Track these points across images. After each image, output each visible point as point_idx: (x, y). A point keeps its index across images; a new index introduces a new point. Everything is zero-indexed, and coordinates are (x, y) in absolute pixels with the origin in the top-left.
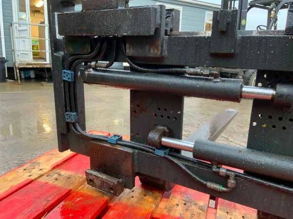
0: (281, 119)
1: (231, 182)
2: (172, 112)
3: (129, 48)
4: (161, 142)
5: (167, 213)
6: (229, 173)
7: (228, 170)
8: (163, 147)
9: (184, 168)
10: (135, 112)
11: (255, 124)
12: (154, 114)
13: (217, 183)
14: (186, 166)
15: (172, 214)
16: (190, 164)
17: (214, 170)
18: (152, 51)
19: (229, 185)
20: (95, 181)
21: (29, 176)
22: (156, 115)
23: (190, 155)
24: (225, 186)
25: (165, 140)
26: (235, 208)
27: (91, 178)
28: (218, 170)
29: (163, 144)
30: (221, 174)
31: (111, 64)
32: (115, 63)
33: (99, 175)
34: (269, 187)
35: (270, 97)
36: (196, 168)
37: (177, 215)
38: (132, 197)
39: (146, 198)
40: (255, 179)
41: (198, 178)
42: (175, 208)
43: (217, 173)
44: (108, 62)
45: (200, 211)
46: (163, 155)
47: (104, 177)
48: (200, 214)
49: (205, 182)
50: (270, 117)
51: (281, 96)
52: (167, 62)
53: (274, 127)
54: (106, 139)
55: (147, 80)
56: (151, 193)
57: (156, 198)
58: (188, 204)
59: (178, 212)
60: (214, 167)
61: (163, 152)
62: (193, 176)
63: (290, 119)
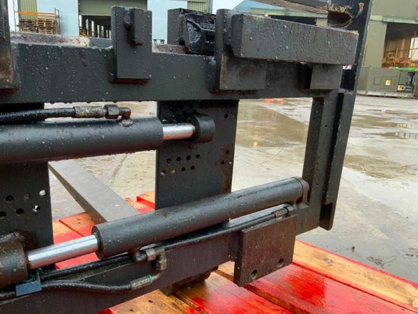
0: (189, 158)
1: (163, 262)
4: (28, 264)
6: (158, 251)
8: (32, 272)
14: (87, 280)
17: (139, 259)
19: (162, 268)
25: (35, 257)
28: (143, 256)
29: (33, 266)
30: (150, 259)
35: (191, 134)
36: (105, 274)
41: (116, 288)
43: (145, 261)
46: (40, 288)
49: (128, 286)
50: (179, 160)
51: (206, 130)
53: (183, 169)
60: (138, 255)
61: (38, 282)
62: (109, 288)
63: (198, 156)
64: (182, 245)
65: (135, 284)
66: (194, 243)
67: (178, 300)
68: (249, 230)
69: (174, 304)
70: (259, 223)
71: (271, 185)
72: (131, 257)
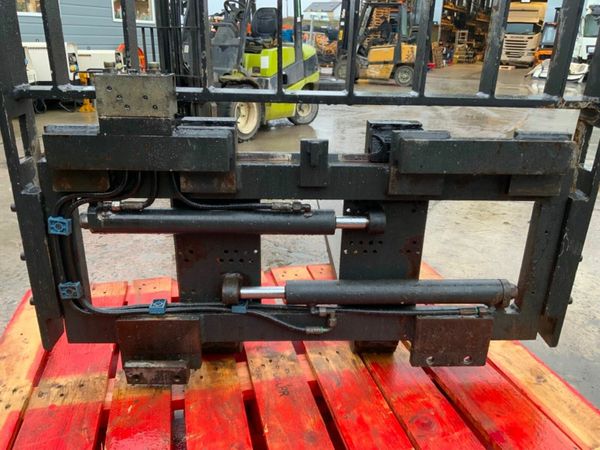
0: (371, 243)
1: (333, 320)
2: (246, 253)
3: (186, 182)
4: (239, 294)
5: (259, 380)
6: (329, 311)
7: (327, 308)
8: (242, 300)
9: (276, 320)
10: (187, 260)
11: (346, 251)
12: (218, 260)
13: (316, 325)
14: (276, 316)
15: (264, 378)
16: (280, 313)
17: (313, 312)
18: (223, 185)
19: (331, 324)
20: (145, 375)
21: (6, 408)
22: (221, 260)
23: (280, 302)
24: (326, 325)
25: (244, 291)
26: (325, 345)
27: (135, 373)
28: (317, 312)
29: (243, 297)
30: (321, 315)
31: (150, 203)
32: (157, 200)
33: (152, 365)
34: (371, 314)
35: (364, 226)
36: (290, 315)
37: (271, 377)
38: (201, 377)
39: (219, 371)
40: (355, 310)
41: (294, 327)
42: (263, 370)
43: (317, 315)
44: (144, 200)
45: (293, 363)
46: (244, 311)
47: (161, 365)
48: (293, 366)
49: (303, 329)
50: (361, 243)
51: (376, 225)
52: (242, 197)
53: (365, 251)
54: (146, 310)
55: (216, 222)
56: (221, 363)
57: (232, 367)
58: (274, 359)
59: (268, 374)
60: (313, 309)
61: (244, 307)
62: (289, 326)
63: (380, 242)
64: (353, 313)
65: (309, 330)
66: (363, 314)
67: (359, 359)
68: (425, 318)
69: (354, 361)
70: (437, 314)
71: (461, 282)
72: (308, 310)
